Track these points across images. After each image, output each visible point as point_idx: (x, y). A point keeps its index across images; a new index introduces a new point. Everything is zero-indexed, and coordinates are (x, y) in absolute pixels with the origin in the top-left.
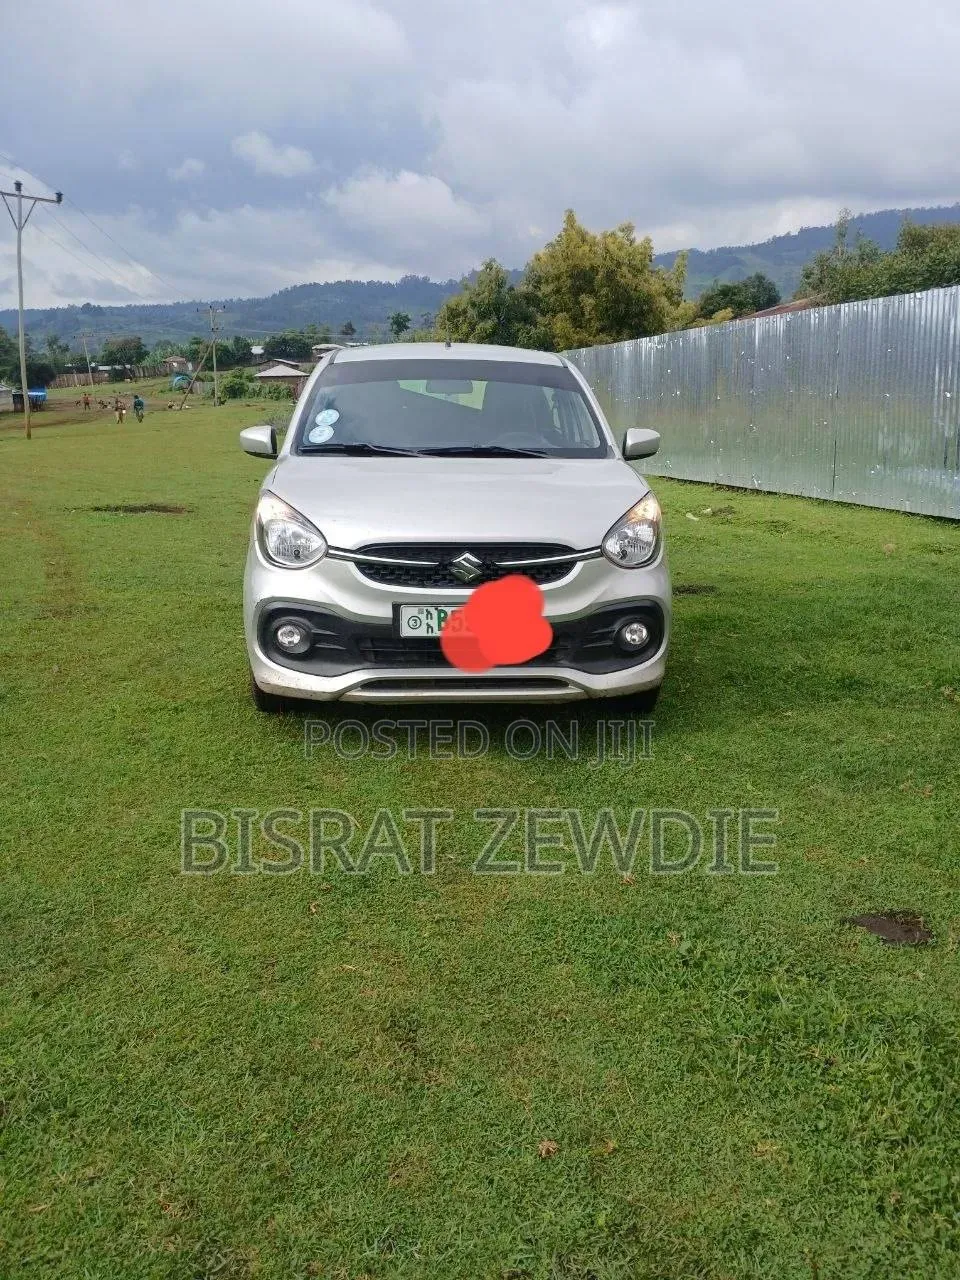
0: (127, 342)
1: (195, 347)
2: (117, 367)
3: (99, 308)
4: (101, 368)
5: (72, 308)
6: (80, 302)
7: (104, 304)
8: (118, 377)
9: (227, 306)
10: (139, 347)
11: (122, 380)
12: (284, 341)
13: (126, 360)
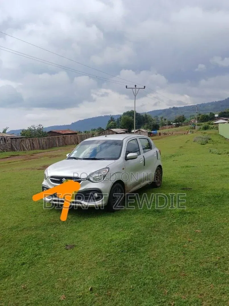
0: (180, 117)
1: (199, 116)
2: (177, 123)
3: (177, 108)
4: (173, 124)
5: (170, 108)
6: (172, 107)
7: (178, 106)
8: (177, 126)
9: (212, 104)
10: (183, 118)
11: (178, 127)
12: (225, 112)
13: (180, 121)
